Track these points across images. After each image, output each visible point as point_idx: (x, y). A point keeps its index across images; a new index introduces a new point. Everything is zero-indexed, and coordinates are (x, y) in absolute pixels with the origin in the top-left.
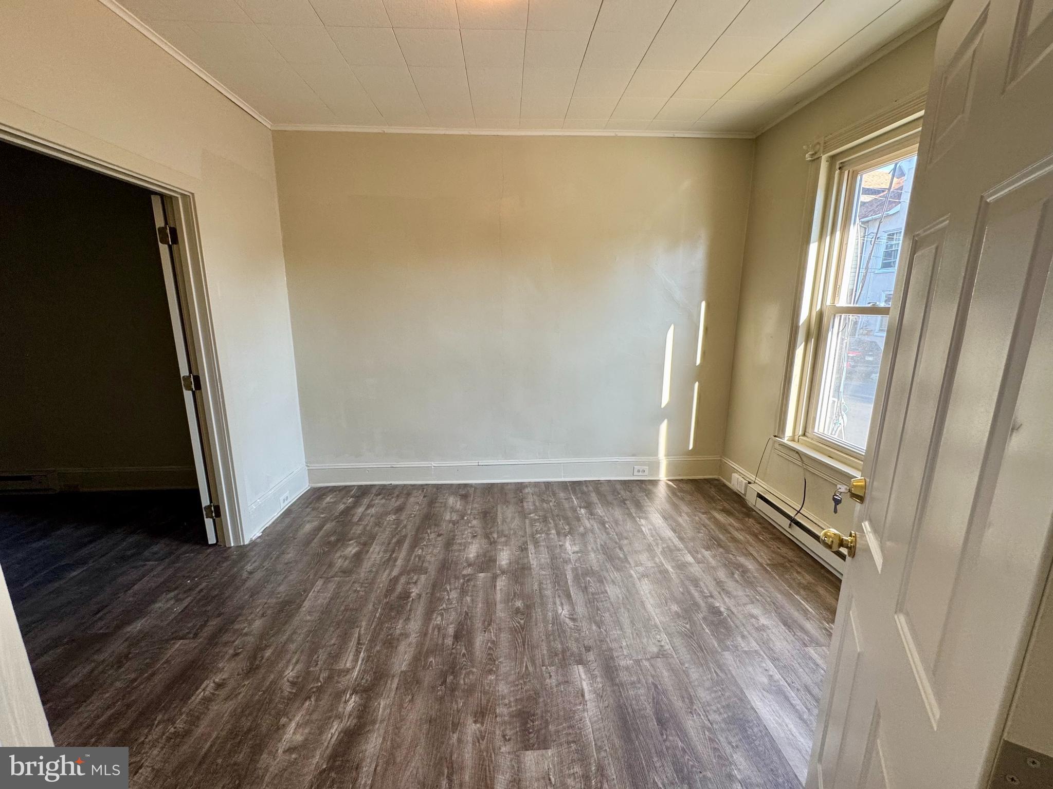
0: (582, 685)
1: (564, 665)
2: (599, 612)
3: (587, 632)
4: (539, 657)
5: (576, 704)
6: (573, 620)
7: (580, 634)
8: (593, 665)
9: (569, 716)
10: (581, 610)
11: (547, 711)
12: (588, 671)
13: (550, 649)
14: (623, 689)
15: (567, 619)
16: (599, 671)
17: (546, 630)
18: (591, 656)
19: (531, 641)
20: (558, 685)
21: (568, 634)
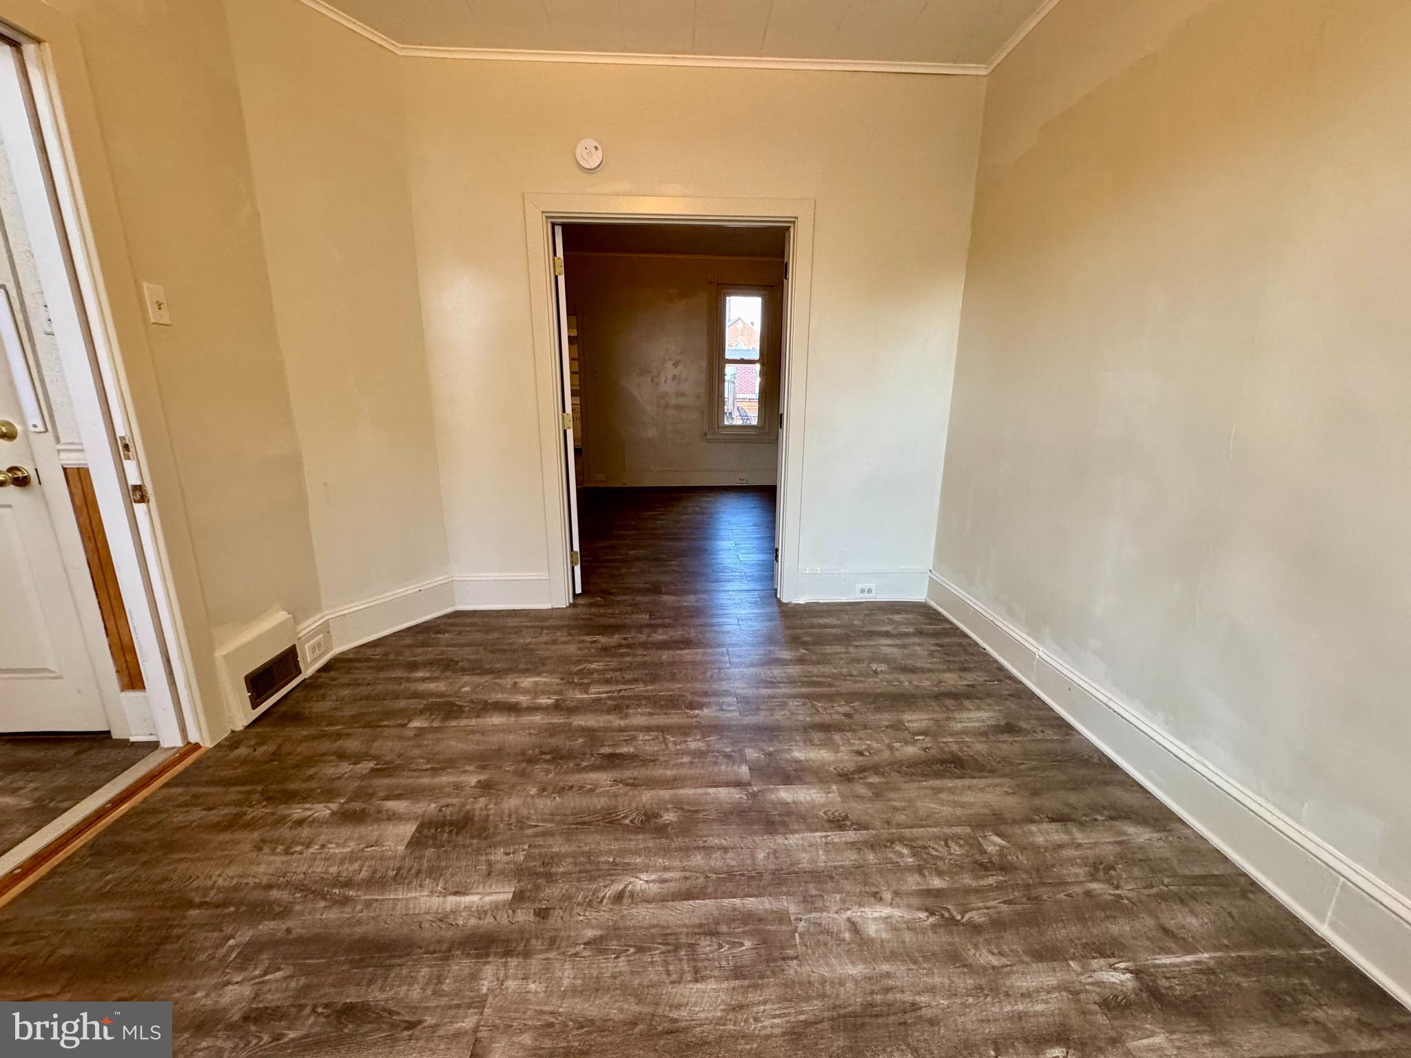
0: (473, 894)
1: (519, 872)
2: (632, 950)
3: (581, 918)
4: (550, 841)
5: (446, 882)
6: (619, 897)
7: (579, 904)
8: (506, 916)
9: (434, 872)
10: (643, 915)
11: (455, 846)
12: (496, 907)
13: (559, 857)
14: (436, 959)
15: (621, 887)
16: (488, 924)
17: (600, 853)
18: (524, 916)
19: (582, 832)
20: (490, 864)
21: (585, 885)
